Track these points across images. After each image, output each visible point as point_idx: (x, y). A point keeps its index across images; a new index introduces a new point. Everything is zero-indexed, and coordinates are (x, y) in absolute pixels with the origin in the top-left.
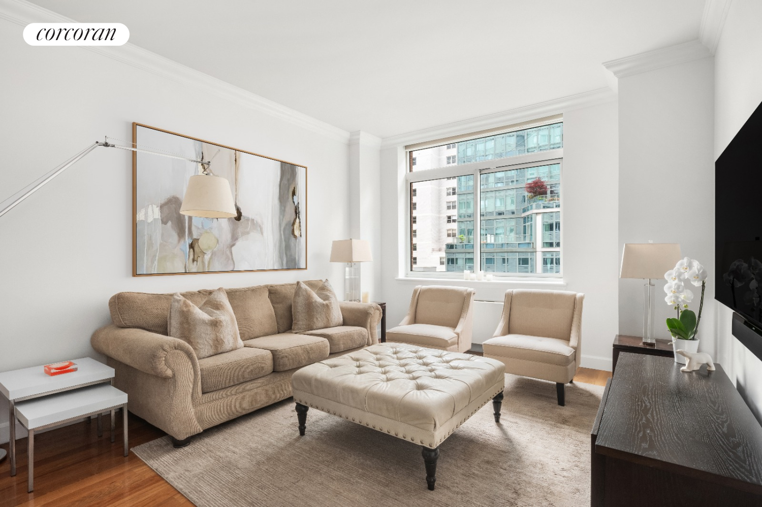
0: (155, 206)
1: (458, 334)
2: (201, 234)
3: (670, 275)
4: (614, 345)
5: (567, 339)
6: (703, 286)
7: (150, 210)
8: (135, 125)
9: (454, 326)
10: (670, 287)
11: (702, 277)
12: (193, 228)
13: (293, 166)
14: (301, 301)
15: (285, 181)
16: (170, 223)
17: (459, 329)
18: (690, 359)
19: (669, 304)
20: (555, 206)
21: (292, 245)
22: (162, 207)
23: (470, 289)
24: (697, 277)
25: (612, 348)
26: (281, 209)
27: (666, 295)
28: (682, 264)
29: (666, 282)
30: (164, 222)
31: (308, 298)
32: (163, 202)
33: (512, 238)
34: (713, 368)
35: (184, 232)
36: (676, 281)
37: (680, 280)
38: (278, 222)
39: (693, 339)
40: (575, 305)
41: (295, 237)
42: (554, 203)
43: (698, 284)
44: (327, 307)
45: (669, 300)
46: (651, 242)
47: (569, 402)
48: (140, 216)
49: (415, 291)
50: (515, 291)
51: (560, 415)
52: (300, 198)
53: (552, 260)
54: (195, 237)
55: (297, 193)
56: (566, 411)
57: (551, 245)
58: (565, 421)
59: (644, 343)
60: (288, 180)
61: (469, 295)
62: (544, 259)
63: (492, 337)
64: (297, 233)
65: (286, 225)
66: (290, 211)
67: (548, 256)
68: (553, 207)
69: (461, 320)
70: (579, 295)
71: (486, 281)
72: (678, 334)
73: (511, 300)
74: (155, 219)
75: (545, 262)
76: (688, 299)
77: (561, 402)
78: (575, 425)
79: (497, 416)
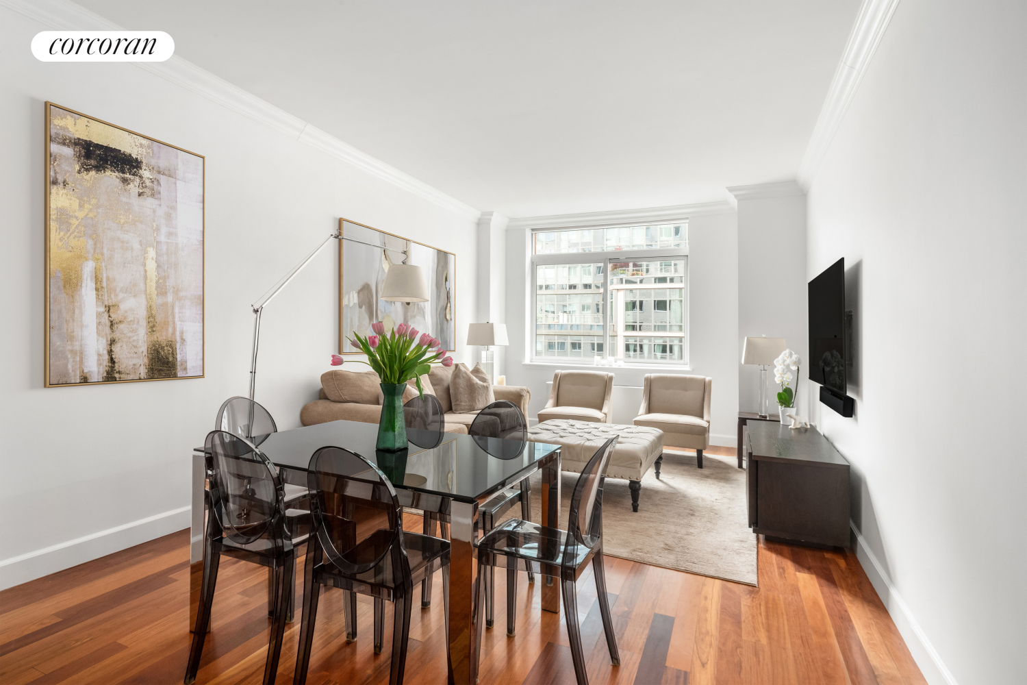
0: (354, 292)
1: (606, 414)
2: (383, 318)
3: (778, 361)
4: (739, 418)
5: (701, 416)
6: (798, 369)
7: (351, 296)
8: (340, 221)
9: (600, 408)
10: (778, 370)
11: (798, 363)
12: (379, 312)
13: (446, 253)
14: (462, 383)
15: (440, 268)
16: (364, 307)
17: (605, 409)
18: (795, 420)
19: (778, 382)
20: (638, 282)
21: (445, 328)
22: (359, 293)
23: (610, 374)
24: (795, 363)
25: (737, 420)
26: (437, 294)
27: (775, 376)
28: (785, 354)
29: (775, 367)
30: (360, 307)
31: (469, 380)
32: (359, 288)
33: (589, 318)
34: (809, 427)
35: (373, 315)
36: (782, 366)
37: (784, 365)
38: (435, 306)
39: (792, 407)
40: (705, 387)
41: (447, 320)
42: (637, 278)
43: (794, 368)
44: (487, 388)
45: (778, 380)
46: (763, 336)
47: (706, 467)
48: (345, 302)
49: (556, 376)
50: (653, 375)
51: (702, 474)
52: (451, 284)
53: (635, 345)
54: (380, 320)
55: (448, 280)
56: (705, 471)
57: (634, 328)
58: (707, 477)
59: (760, 416)
60: (442, 267)
61: (611, 379)
62: (626, 344)
63: (637, 416)
64: (448, 317)
65: (441, 309)
66: (444, 295)
67: (631, 341)
68: (636, 283)
69: (606, 402)
70: (708, 379)
71: (617, 367)
72: (785, 404)
73: (650, 383)
74: (354, 304)
75: (627, 348)
76: (789, 379)
77: (700, 465)
78: (715, 479)
79: (658, 474)
